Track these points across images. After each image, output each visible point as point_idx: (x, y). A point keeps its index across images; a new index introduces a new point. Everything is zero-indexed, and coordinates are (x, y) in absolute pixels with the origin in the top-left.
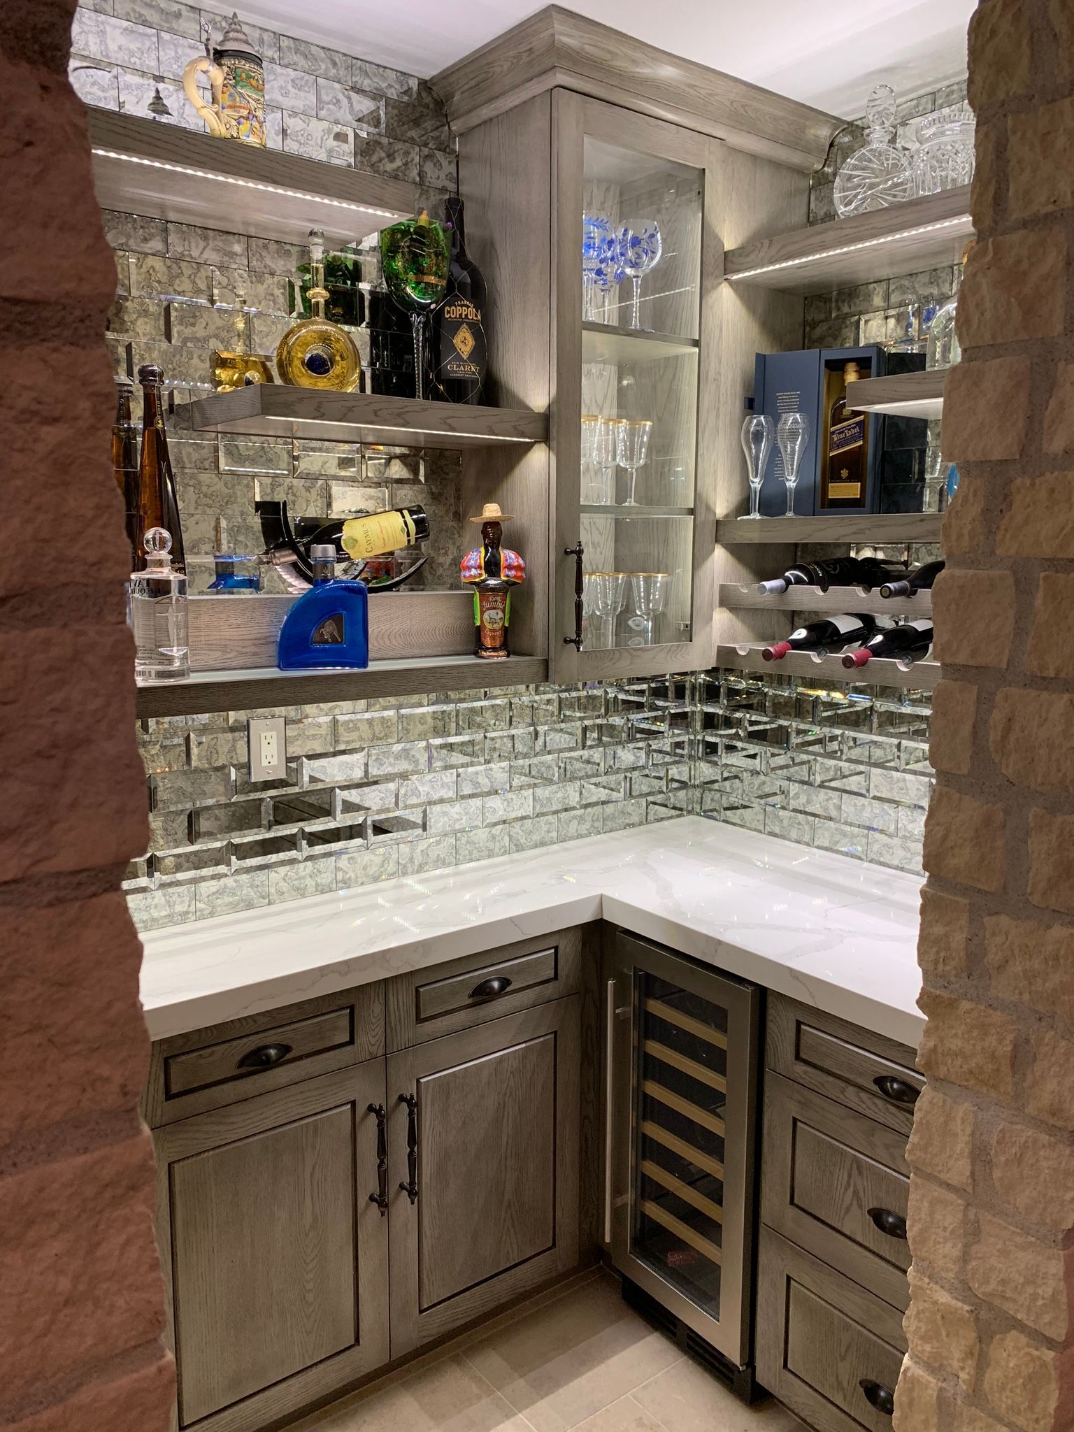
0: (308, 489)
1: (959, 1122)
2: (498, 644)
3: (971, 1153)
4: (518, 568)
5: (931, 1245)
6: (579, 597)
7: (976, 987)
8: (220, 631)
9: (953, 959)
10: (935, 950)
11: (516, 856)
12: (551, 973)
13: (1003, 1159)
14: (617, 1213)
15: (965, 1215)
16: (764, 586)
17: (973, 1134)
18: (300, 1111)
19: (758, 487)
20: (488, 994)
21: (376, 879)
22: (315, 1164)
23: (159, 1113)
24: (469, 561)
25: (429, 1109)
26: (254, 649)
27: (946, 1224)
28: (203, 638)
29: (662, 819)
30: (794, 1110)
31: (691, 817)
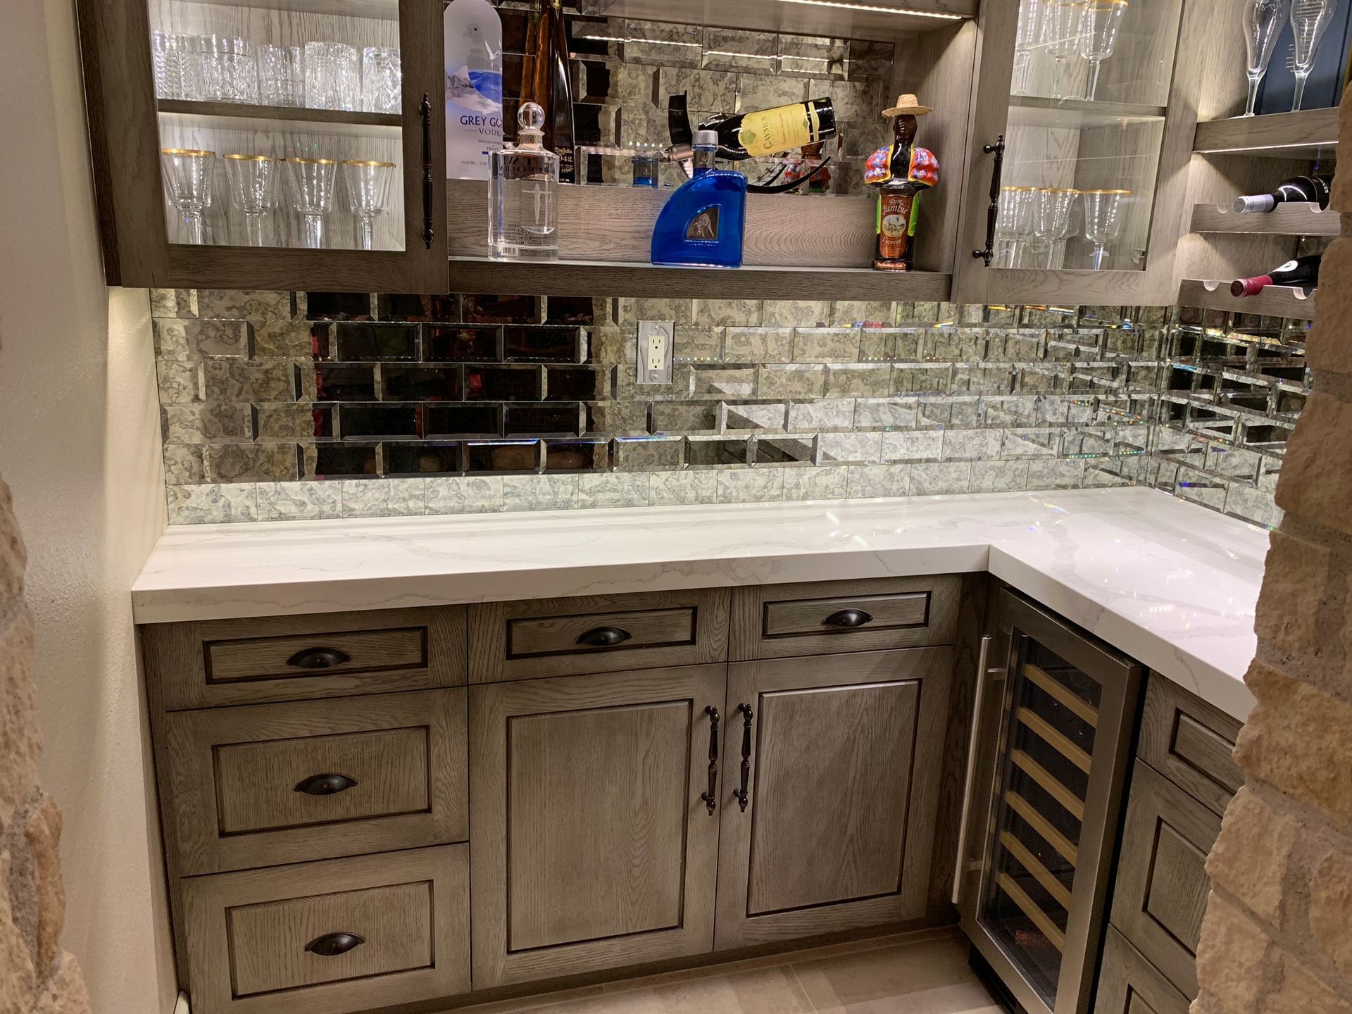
0: (716, 82)
1: (1276, 836)
2: (897, 254)
3: (1284, 879)
4: (929, 168)
5: (1223, 980)
6: (994, 202)
7: (1324, 668)
8: (599, 220)
9: (1299, 627)
10: (1277, 612)
11: (915, 498)
12: (921, 619)
13: (1323, 895)
14: (970, 878)
15: (1268, 955)
16: (1242, 202)
17: (1289, 856)
18: (636, 696)
19: (1258, 79)
20: (845, 624)
21: (758, 499)
22: (649, 750)
23: (500, 669)
24: (874, 159)
25: (770, 726)
26: (632, 242)
27: (1243, 960)
28: (582, 227)
29: (1104, 486)
30: (1160, 809)
31: (1142, 488)
